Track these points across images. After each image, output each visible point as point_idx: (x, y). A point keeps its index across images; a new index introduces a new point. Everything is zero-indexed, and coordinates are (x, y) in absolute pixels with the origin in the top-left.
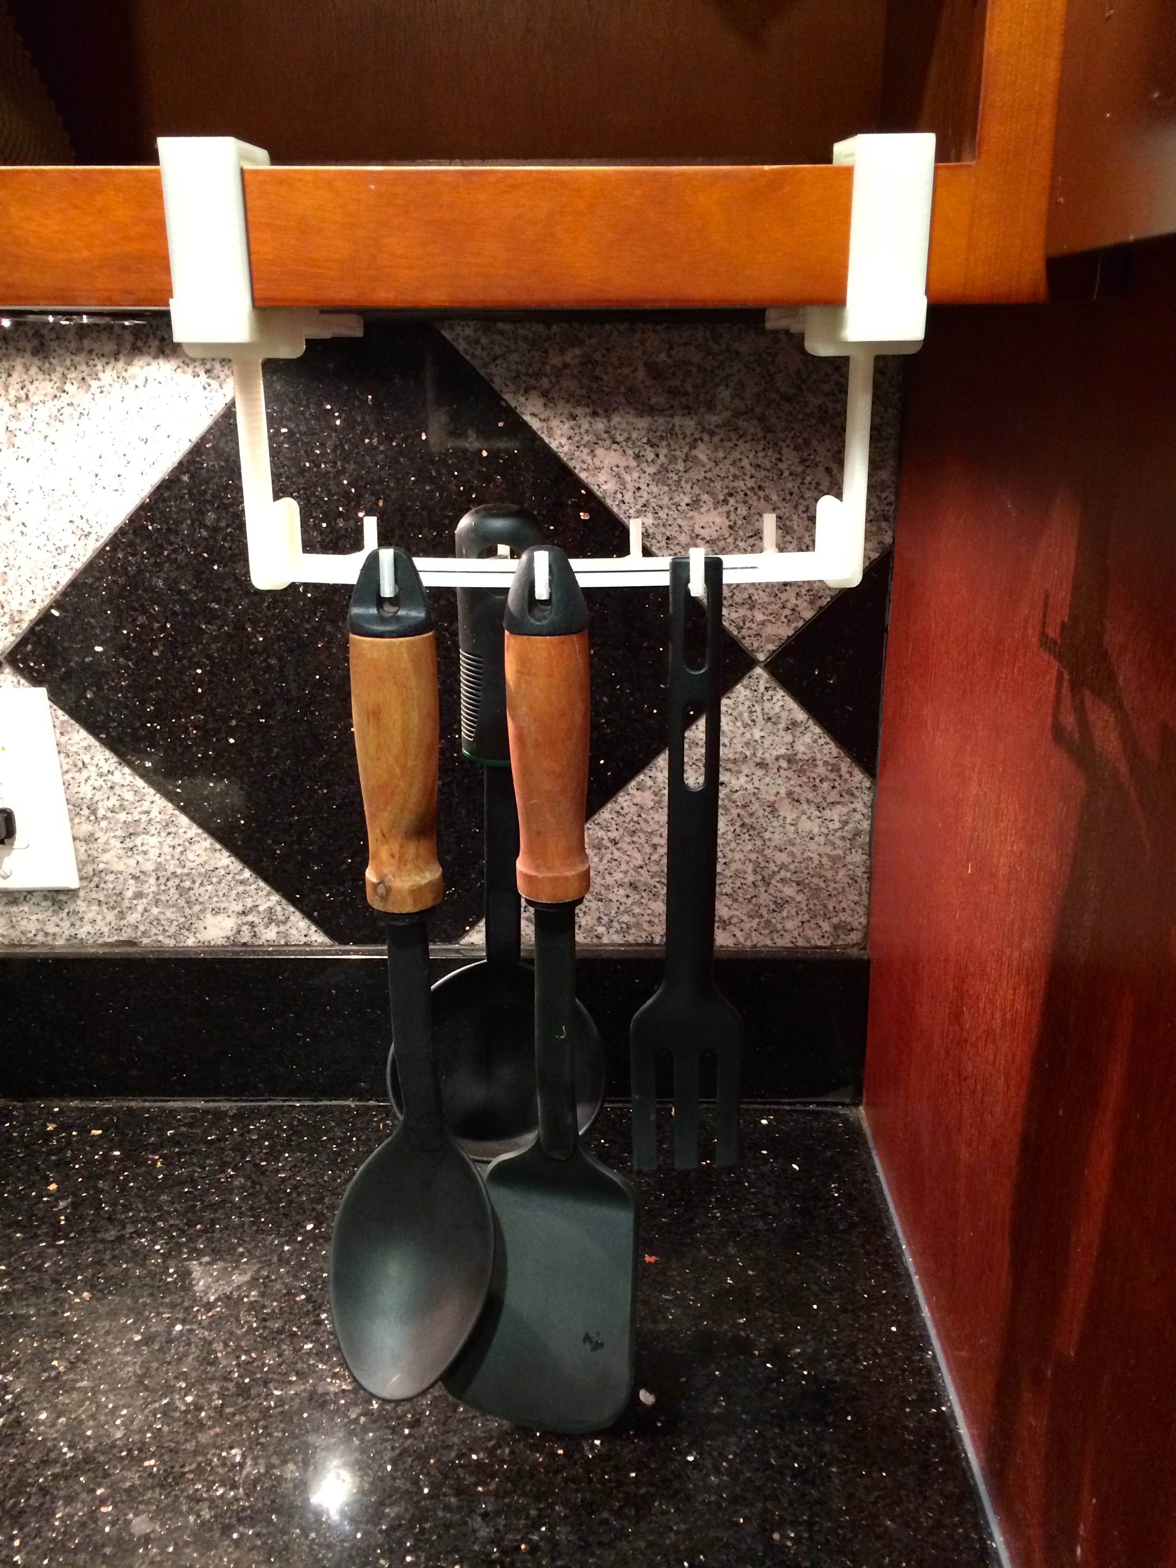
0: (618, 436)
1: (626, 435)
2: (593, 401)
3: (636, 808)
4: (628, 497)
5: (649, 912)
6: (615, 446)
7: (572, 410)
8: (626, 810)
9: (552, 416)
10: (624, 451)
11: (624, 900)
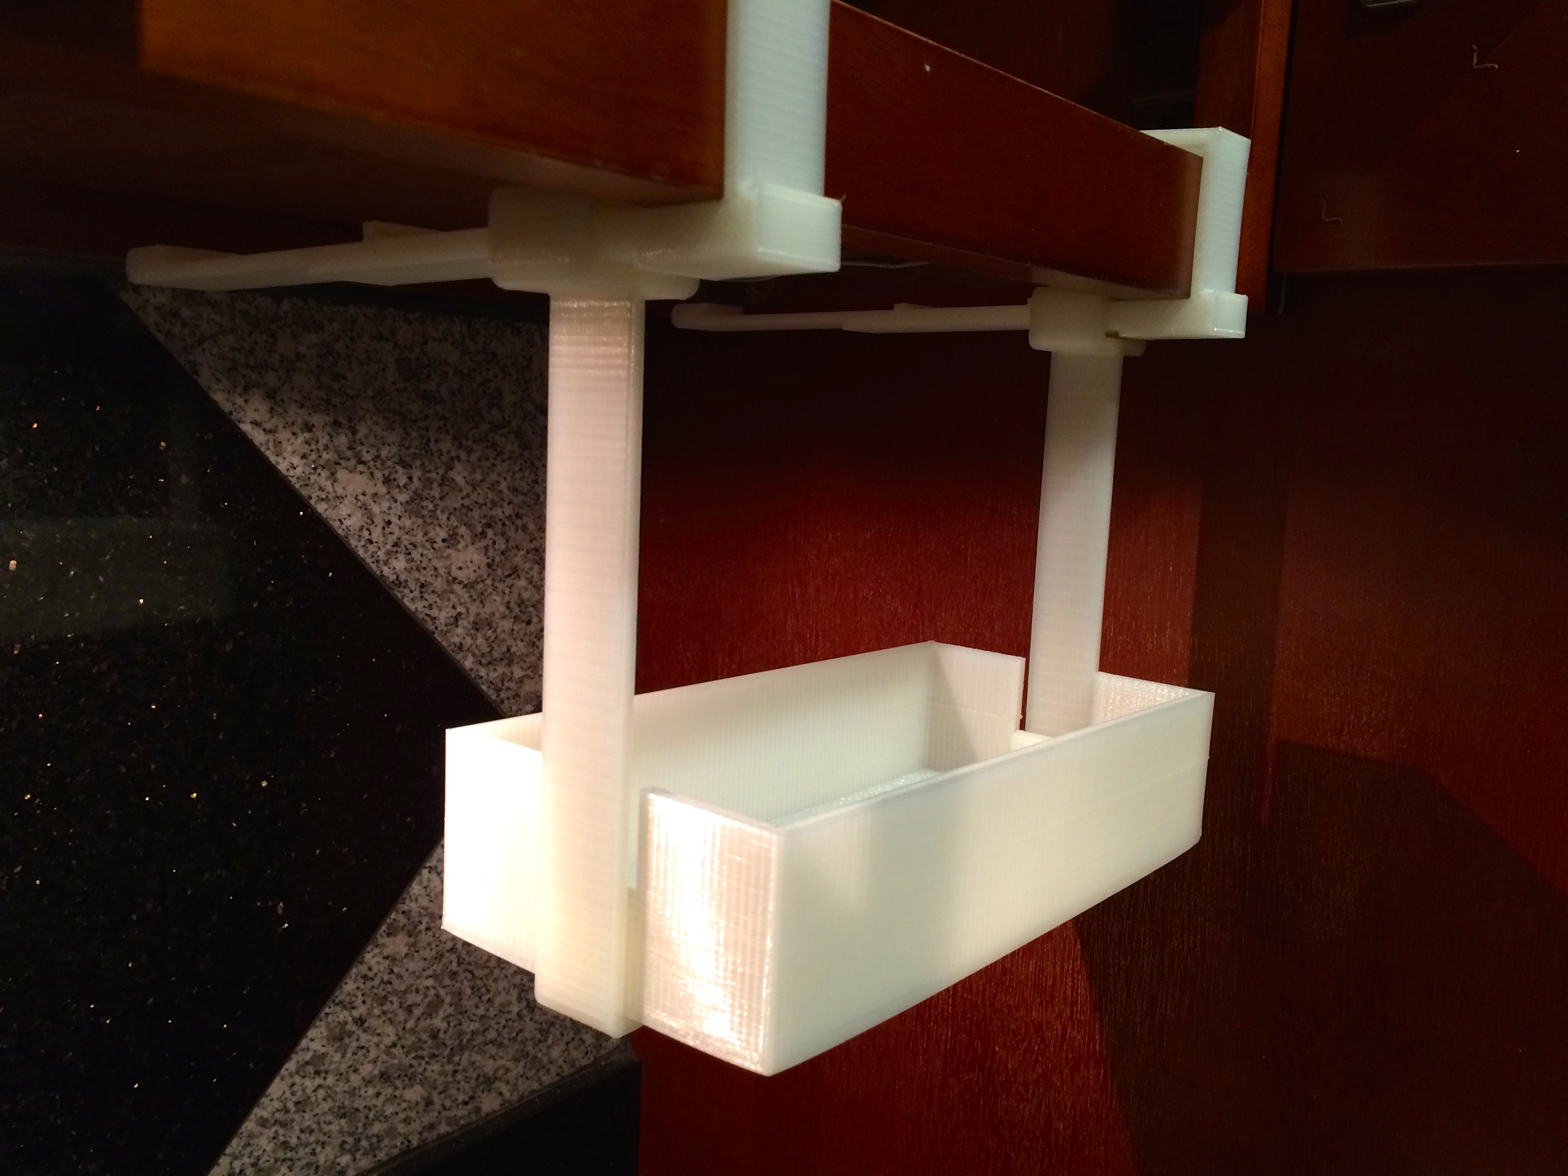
0: (364, 453)
1: (374, 452)
2: (335, 406)
3: (387, 963)
4: (376, 534)
5: (404, 1105)
6: (361, 468)
7: (307, 418)
8: (375, 970)
9: (281, 425)
10: (372, 473)
11: (374, 1102)
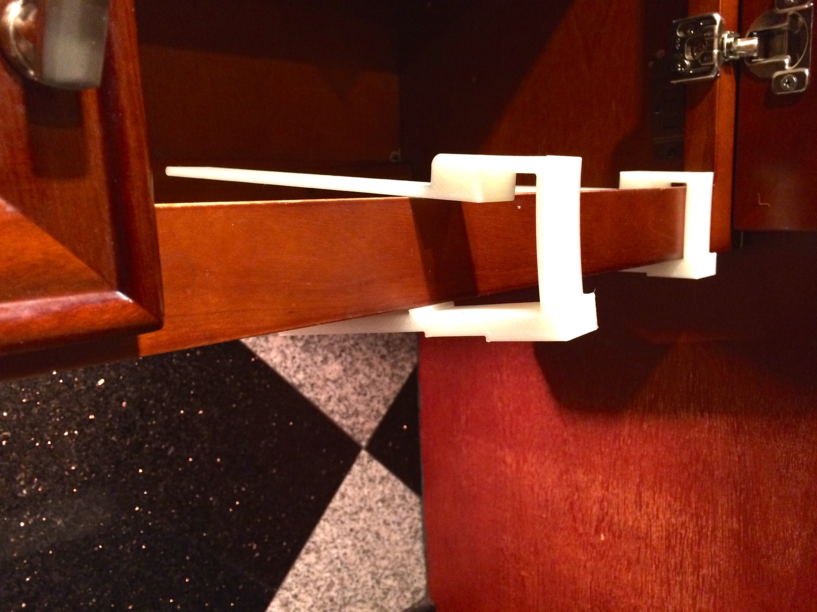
3: (306, 567)
4: (289, 364)
8: (301, 570)
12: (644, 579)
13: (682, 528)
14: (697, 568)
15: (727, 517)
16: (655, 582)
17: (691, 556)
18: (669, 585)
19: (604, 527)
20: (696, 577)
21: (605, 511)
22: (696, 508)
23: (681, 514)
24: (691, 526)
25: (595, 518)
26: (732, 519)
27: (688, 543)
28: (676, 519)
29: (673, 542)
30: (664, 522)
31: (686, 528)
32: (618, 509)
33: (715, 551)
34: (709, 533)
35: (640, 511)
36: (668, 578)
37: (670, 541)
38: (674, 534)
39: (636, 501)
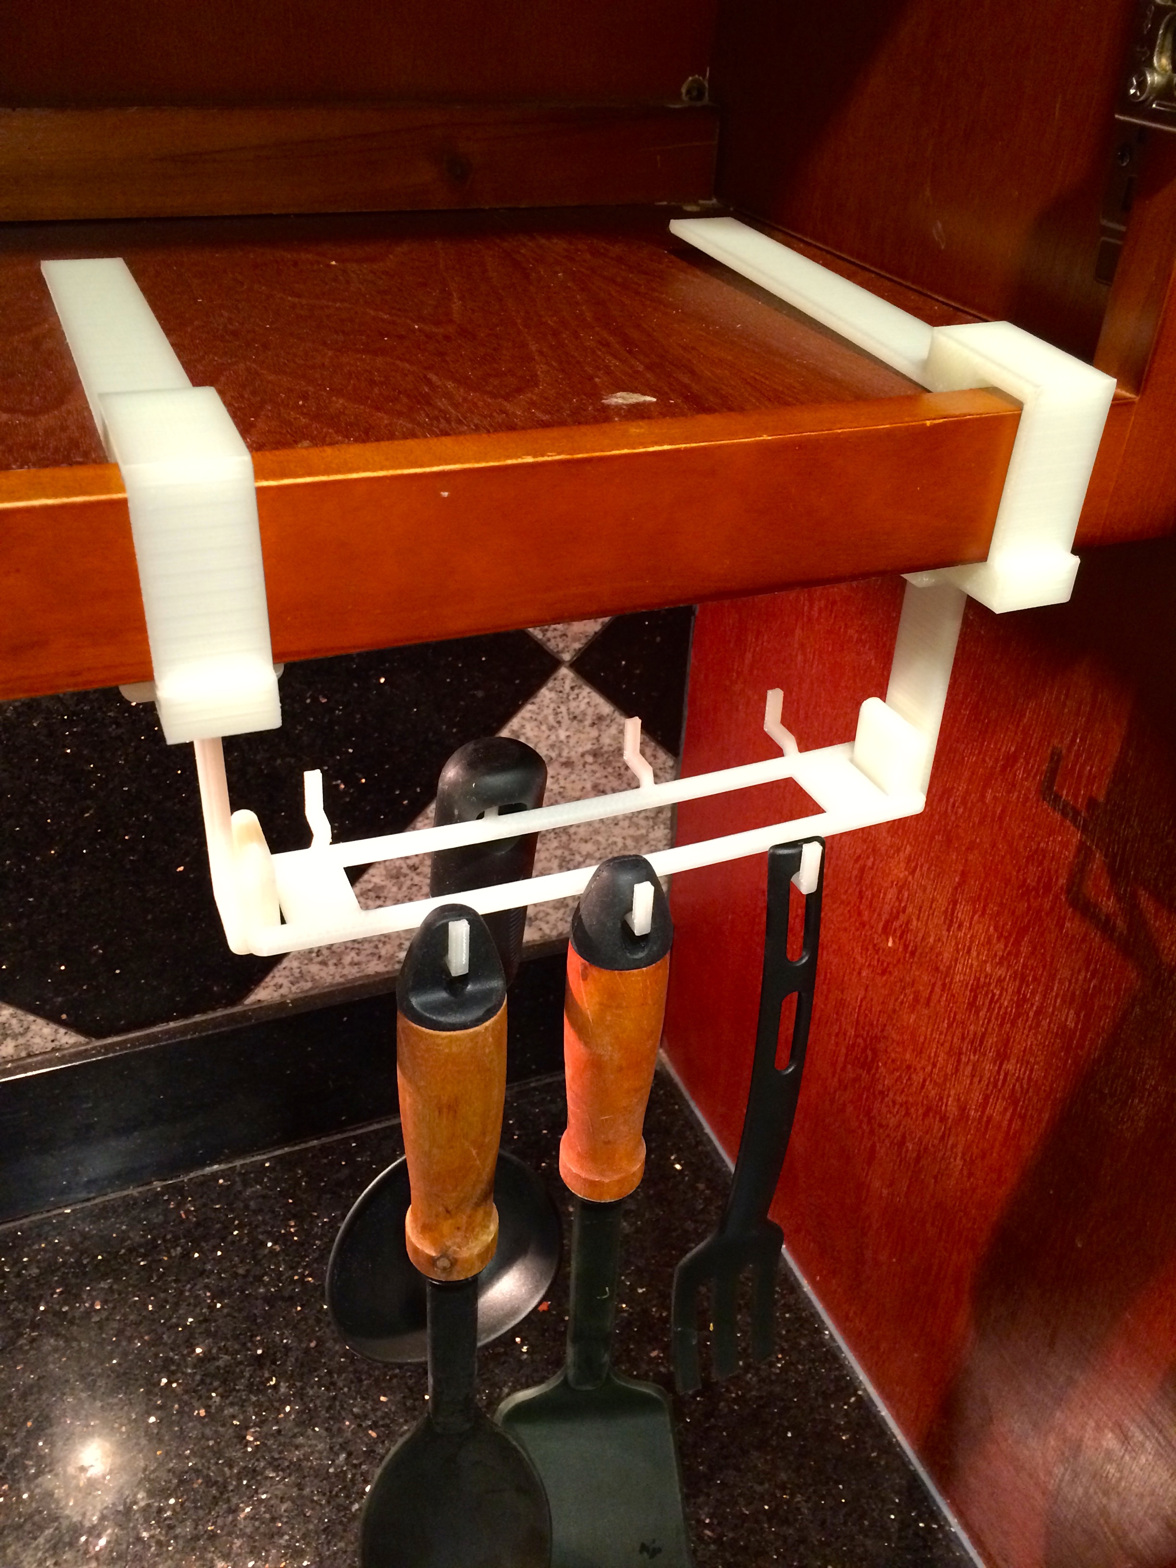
12: (929, 1033)
13: (996, 986)
14: (1002, 1057)
15: (1064, 1001)
16: (942, 1045)
17: (998, 1035)
18: (959, 1061)
19: (895, 930)
20: (997, 1068)
21: (903, 905)
22: (1025, 966)
23: (1000, 963)
24: (1010, 991)
25: (887, 908)
26: (1069, 1010)
27: (999, 1012)
28: (993, 968)
29: (979, 1001)
30: (975, 963)
31: (1002, 988)
32: (920, 911)
33: (1031, 1045)
34: (1031, 1014)
35: (948, 930)
36: (961, 1048)
37: (975, 997)
38: (985, 989)
39: (946, 911)
